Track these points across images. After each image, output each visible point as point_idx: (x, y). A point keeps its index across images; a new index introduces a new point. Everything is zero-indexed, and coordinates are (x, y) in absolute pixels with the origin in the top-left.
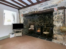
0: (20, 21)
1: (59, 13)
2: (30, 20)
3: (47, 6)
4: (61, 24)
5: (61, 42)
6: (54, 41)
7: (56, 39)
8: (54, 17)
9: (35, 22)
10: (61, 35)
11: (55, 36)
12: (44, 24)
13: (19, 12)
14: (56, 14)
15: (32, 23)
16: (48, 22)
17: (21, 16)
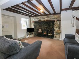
0: (31, 26)
1: (57, 23)
2: (38, 25)
3: (51, 18)
4: (58, 29)
5: (58, 39)
6: (55, 38)
7: (55, 37)
8: (55, 25)
9: (42, 26)
10: (58, 35)
11: (55, 36)
12: (49, 29)
13: (30, 19)
14: (56, 23)
15: (39, 27)
16: (52, 27)
17: (32, 22)
